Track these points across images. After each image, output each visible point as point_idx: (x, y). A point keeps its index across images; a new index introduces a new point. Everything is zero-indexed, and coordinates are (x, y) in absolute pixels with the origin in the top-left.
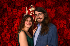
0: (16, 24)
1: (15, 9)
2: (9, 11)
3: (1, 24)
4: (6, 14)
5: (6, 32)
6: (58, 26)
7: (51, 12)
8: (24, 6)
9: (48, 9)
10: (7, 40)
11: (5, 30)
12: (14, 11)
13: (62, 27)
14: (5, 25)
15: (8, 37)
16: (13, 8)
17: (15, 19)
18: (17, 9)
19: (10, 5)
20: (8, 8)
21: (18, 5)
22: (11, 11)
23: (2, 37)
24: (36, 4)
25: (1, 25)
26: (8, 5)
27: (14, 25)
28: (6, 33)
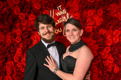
0: (36, 41)
1: (31, 15)
2: (22, 19)
3: (12, 41)
4: (18, 24)
5: (20, 53)
6: (110, 39)
7: (96, 15)
8: (47, 9)
9: (90, 11)
10: (23, 66)
11: (19, 51)
12: (30, 19)
13: (118, 41)
14: (17, 42)
15: (23, 61)
16: (28, 13)
17: (33, 32)
18: (36, 15)
19: (23, 8)
20: (20, 14)
21: (36, 7)
22: (26, 18)
23: (15, 61)
24: (68, 3)
25: (12, 43)
26: (21, 9)
27: (32, 41)
28: (20, 56)
